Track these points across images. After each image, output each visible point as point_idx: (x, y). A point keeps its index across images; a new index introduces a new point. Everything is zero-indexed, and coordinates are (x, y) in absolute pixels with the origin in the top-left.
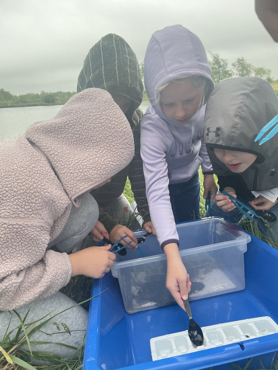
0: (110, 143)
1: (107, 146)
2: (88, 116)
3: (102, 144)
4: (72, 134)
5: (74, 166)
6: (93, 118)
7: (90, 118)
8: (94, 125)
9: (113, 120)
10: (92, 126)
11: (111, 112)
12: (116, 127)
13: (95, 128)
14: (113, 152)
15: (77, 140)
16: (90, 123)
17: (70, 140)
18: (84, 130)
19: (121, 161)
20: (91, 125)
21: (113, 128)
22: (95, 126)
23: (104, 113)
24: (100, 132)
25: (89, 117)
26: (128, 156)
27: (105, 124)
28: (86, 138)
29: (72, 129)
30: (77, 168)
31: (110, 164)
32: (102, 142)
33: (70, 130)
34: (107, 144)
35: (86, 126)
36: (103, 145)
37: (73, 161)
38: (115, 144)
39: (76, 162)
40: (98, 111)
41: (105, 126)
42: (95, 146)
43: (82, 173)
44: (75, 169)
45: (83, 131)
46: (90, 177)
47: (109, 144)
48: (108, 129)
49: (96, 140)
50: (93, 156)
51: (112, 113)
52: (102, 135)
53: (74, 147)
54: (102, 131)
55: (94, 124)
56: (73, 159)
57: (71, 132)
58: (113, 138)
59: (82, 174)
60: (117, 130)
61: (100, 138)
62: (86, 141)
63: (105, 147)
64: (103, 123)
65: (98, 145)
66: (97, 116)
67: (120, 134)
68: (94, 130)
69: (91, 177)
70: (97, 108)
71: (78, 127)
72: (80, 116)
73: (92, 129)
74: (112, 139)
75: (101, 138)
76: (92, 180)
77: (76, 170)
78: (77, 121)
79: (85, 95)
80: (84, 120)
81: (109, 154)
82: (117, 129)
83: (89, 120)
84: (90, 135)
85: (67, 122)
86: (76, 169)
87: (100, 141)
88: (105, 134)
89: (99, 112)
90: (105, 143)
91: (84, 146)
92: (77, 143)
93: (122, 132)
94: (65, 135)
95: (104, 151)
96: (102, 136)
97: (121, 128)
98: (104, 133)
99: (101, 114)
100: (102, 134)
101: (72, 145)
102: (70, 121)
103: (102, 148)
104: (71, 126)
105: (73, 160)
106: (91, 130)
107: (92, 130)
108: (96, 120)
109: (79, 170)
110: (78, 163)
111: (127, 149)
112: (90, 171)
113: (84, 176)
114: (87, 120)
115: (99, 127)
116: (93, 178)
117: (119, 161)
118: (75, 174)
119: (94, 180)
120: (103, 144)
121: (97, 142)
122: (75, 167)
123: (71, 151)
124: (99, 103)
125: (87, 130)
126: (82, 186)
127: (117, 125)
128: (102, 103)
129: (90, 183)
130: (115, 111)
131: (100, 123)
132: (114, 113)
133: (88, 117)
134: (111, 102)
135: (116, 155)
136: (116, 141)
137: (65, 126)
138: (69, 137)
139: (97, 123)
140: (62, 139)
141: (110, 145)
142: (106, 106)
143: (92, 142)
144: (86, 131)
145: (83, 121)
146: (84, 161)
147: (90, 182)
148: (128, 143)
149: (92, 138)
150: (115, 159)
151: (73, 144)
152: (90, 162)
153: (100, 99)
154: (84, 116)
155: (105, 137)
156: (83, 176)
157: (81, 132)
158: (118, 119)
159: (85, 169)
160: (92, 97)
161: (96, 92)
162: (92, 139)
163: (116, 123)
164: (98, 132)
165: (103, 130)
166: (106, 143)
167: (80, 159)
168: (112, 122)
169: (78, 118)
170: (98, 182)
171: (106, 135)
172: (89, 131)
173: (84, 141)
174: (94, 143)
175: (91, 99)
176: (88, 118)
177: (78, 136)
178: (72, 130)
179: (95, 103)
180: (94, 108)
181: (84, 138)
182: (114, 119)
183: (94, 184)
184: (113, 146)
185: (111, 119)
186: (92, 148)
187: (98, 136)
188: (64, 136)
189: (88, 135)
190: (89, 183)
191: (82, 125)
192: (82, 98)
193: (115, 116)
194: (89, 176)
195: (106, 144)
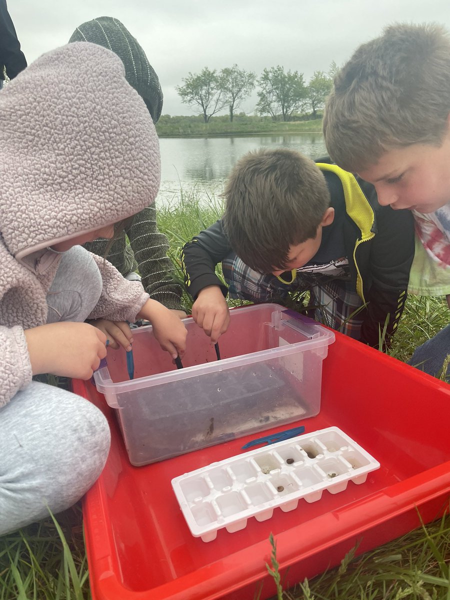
0: (92, 162)
1: (85, 168)
2: (56, 98)
3: (75, 162)
4: (21, 132)
5: (11, 197)
6: (65, 103)
7: (58, 103)
8: (63, 119)
9: (107, 114)
10: (59, 120)
11: (107, 98)
12: (111, 130)
13: (65, 125)
14: (99, 181)
15: (28, 146)
16: (56, 114)
17: (16, 144)
18: (44, 126)
19: (117, 203)
20: (57, 118)
21: (105, 131)
22: (64, 121)
23: (91, 96)
24: (73, 135)
25: (58, 99)
26: (136, 195)
27: (87, 119)
28: (45, 144)
29: (21, 121)
30: (15, 203)
31: (87, 204)
32: (76, 156)
33: (18, 124)
34: (86, 162)
35: (47, 120)
36: (78, 164)
37: (11, 188)
38: (105, 166)
39: (16, 190)
40: (78, 89)
41: (87, 124)
42: (59, 162)
43: (25, 213)
44: (12, 203)
45: (40, 128)
46: (40, 223)
47: (92, 164)
48: (93, 132)
49: (64, 149)
50: (54, 186)
51: (108, 100)
52: (76, 142)
53: (20, 159)
54: (78, 133)
55: (64, 115)
56: (12, 183)
57: (19, 128)
58: (101, 152)
59: (24, 216)
60: (113, 137)
61: (73, 148)
62: (44, 149)
63: (81, 168)
64: (82, 116)
65: (66, 162)
66: (74, 100)
67: (119, 147)
68: (62, 129)
69: (43, 223)
70: (77, 83)
71: (32, 120)
72: (40, 97)
73: (58, 126)
74: (99, 155)
75: (76, 147)
76: (45, 230)
77: (14, 207)
78: (33, 105)
79: (61, 54)
80: (45, 106)
81: (88, 185)
82: (112, 135)
83: (55, 107)
84: (52, 139)
85: (14, 106)
86: (13, 205)
87: (72, 154)
88: (84, 141)
89: (79, 91)
90: (82, 159)
91: (38, 159)
92: (28, 152)
93: (124, 143)
94: (9, 134)
95: (79, 177)
96: (77, 145)
97: (124, 135)
98: (83, 138)
99: (82, 98)
100: (78, 141)
101: (18, 153)
102: (21, 106)
103: (75, 169)
104: (21, 116)
105: (10, 186)
106: (56, 129)
107: (58, 128)
108: (70, 109)
109: (20, 206)
110: (20, 193)
111: (136, 179)
112: (41, 210)
113: (28, 220)
114: (51, 105)
115: (74, 123)
116: (47, 227)
117: (114, 202)
118: (10, 214)
119: (48, 230)
120: (78, 162)
121: (65, 155)
122: (11, 199)
123: (11, 167)
124: (86, 73)
125: (49, 127)
126: (22, 242)
127: (115, 127)
128: (91, 74)
129: (41, 236)
130: (117, 98)
131: (78, 115)
132: (114, 101)
133: (55, 100)
134: (114, 77)
135: (103, 188)
136: (107, 159)
137: (11, 115)
138: (16, 139)
139: (71, 115)
140: (3, 142)
141: (93, 166)
142: (100, 82)
143: (55, 153)
144: (46, 128)
145: (42, 107)
146: (33, 193)
147: (41, 233)
148: (140, 168)
149: (57, 145)
150: (101, 196)
151: (21, 153)
152: (45, 197)
153: (90, 65)
154: (48, 97)
155: (84, 147)
156: (25, 221)
157: (38, 131)
158: (119, 114)
159: (32, 206)
160: (75, 58)
161: (86, 50)
162: (56, 147)
163: (113, 122)
164: (69, 134)
165: (80, 131)
166: (84, 160)
167: (26, 186)
168: (104, 119)
169: (35, 99)
170: (59, 237)
171: (86, 143)
172: (52, 130)
173: (40, 150)
174: (58, 155)
175: (71, 63)
176: (54, 102)
177: (31, 137)
178: (22, 124)
179: (77, 73)
180: (72, 82)
181: (42, 144)
182: (109, 113)
183: (48, 240)
184: (100, 168)
185: (102, 111)
186: (54, 165)
187: (68, 142)
188: (8, 136)
189: (50, 138)
190: (39, 237)
191: (41, 116)
192: (57, 59)
193: (114, 107)
194: (39, 221)
195: (84, 162)
